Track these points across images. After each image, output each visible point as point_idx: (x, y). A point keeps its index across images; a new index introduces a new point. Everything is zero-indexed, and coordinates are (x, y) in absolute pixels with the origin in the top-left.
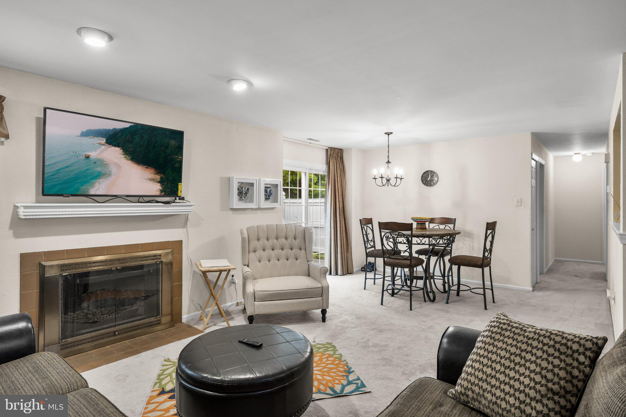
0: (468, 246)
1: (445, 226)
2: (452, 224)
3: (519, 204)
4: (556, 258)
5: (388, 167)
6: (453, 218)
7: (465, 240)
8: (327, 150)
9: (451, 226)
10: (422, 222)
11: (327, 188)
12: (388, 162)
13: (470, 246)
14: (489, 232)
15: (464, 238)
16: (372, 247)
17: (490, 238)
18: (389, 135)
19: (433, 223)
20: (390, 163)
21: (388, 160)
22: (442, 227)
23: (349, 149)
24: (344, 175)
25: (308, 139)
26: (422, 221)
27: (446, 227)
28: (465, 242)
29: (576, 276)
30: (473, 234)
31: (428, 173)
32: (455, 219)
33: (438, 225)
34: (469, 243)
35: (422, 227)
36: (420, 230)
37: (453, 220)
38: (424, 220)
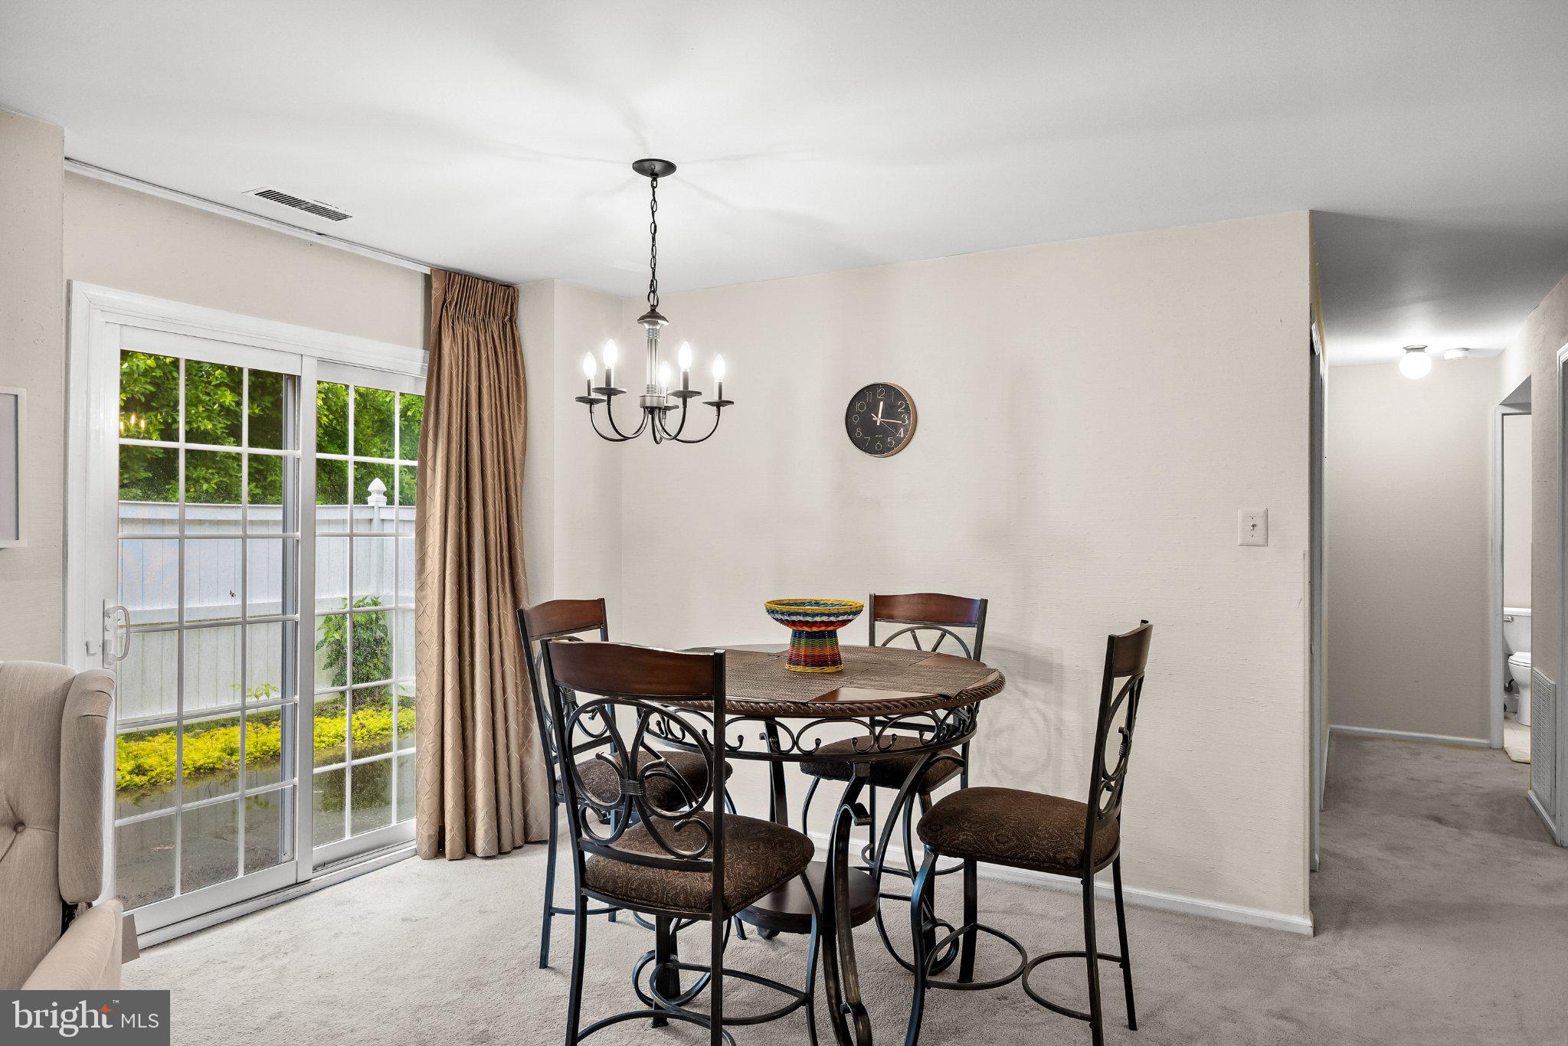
0: (1041, 723)
1: (939, 633)
2: (970, 624)
3: (1259, 536)
4: (1333, 726)
5: (652, 342)
6: (977, 597)
7: (1025, 693)
8: (427, 278)
9: (968, 634)
10: (815, 629)
11: (430, 454)
12: (653, 315)
13: (1045, 719)
14: (1119, 683)
15: (1021, 685)
16: (599, 741)
17: (1119, 719)
18: (654, 176)
19: (890, 618)
20: (663, 318)
21: (653, 308)
22: (928, 637)
23: (544, 285)
24: (519, 400)
25: (262, 194)
26: (815, 624)
27: (943, 636)
28: (1027, 702)
29: (1439, 820)
30: (1061, 667)
31: (874, 395)
32: (985, 602)
33: (912, 630)
34: (1042, 706)
35: (817, 652)
36: (809, 670)
37: (976, 610)
38: (825, 619)
